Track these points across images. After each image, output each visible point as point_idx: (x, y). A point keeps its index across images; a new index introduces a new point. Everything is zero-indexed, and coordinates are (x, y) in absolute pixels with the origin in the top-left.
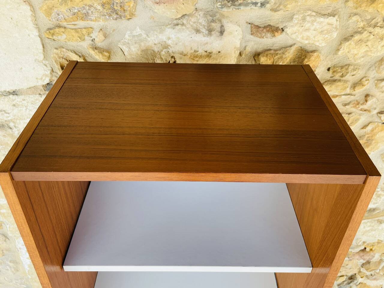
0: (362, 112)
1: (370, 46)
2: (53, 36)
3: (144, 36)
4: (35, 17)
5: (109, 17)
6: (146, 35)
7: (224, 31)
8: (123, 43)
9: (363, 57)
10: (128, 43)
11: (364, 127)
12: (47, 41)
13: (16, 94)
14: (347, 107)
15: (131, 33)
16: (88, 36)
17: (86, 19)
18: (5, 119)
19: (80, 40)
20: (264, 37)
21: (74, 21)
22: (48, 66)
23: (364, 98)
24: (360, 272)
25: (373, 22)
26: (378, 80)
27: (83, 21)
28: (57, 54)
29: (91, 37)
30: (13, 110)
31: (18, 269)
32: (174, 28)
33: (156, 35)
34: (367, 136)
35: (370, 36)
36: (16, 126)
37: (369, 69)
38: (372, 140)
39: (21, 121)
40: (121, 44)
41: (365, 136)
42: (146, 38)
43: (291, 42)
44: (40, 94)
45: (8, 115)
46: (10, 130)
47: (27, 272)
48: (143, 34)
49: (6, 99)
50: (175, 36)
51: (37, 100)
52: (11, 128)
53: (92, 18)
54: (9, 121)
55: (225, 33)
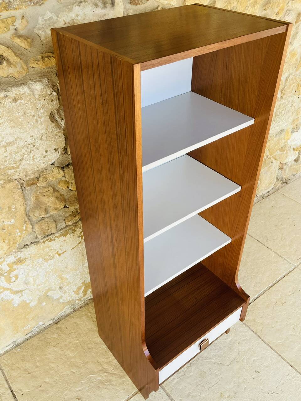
3: (55, 18)
5: (30, 2)
6: (56, 17)
7: (114, 2)
8: (38, 28)
10: (43, 28)
15: (43, 18)
16: (12, 25)
17: (9, 9)
19: (6, 30)
20: (141, 3)
27: (7, 12)
29: (15, 26)
32: (80, 6)
33: (66, 14)
40: (37, 30)
42: (57, 20)
43: (156, 5)
48: (53, 17)
50: (82, 12)
53: (15, 6)
55: (115, 4)
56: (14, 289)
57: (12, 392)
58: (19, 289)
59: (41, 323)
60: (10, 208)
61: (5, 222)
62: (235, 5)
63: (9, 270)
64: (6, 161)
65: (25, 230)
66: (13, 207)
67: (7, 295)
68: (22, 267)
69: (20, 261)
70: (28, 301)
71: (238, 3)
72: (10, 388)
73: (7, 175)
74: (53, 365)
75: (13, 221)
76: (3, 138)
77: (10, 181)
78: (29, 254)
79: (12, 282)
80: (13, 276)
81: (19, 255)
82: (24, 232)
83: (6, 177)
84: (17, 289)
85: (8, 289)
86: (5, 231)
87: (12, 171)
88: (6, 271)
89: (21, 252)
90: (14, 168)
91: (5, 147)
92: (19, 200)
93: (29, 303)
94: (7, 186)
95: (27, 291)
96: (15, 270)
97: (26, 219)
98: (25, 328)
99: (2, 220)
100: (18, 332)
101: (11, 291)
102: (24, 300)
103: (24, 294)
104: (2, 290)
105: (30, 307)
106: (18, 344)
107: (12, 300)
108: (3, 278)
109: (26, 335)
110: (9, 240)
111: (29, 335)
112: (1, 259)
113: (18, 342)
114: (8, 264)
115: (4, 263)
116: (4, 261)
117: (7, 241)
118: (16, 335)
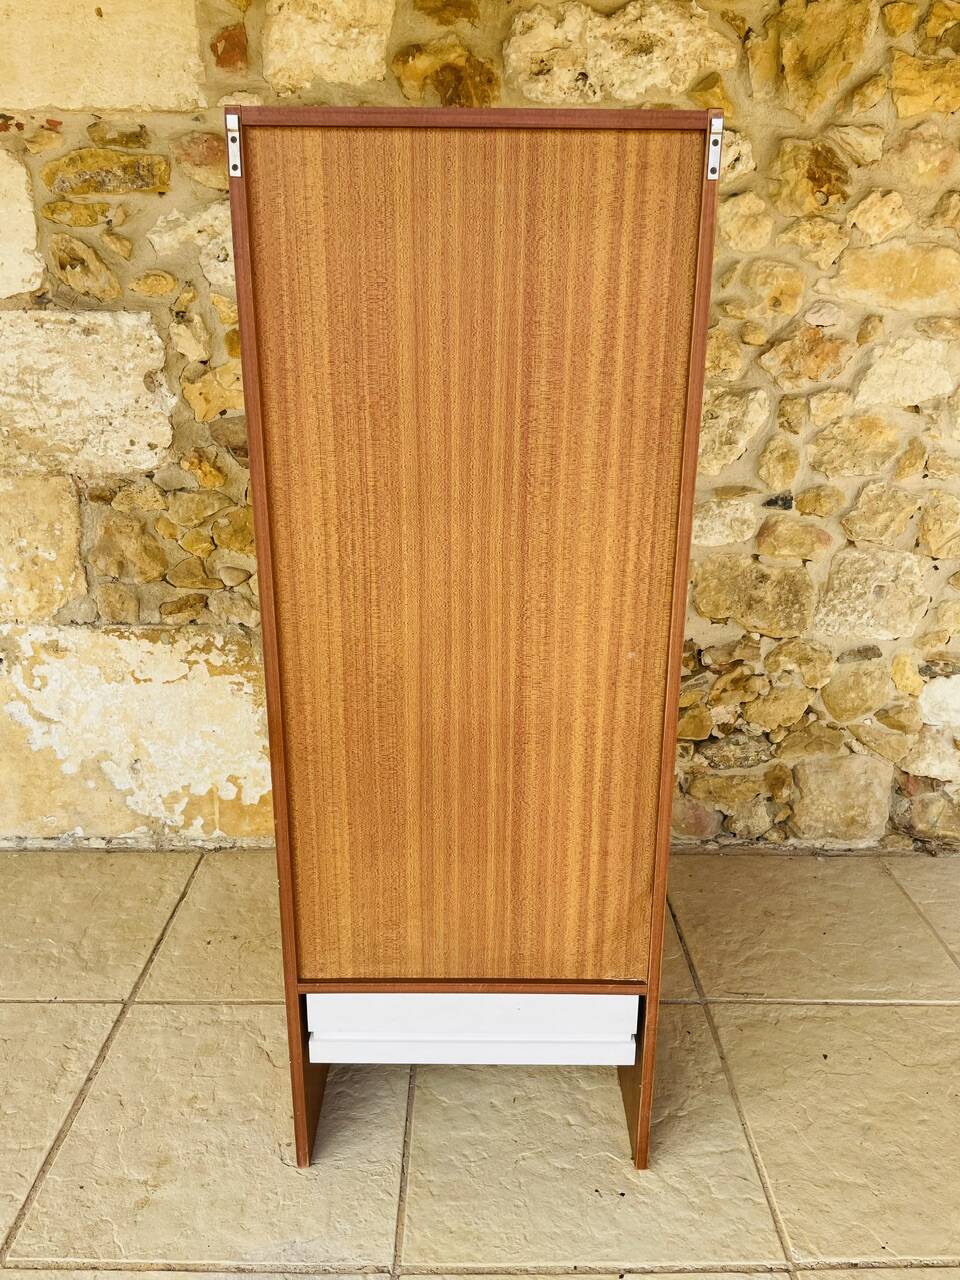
2: (52, 214)
3: (182, 220)
4: (32, 186)
5: (132, 186)
8: (154, 232)
10: (160, 231)
12: (44, 221)
15: (166, 218)
16: (102, 216)
17: (100, 190)
21: (83, 193)
22: (42, 260)
27: (97, 194)
28: (57, 243)
29: (107, 218)
40: (151, 234)
44: (24, 309)
51: (18, 317)
53: (109, 189)
56: (38, 708)
58: (47, 714)
59: (79, 832)
60: (51, 525)
61: (40, 550)
63: (33, 657)
64: (56, 433)
65: (73, 585)
66: (57, 526)
67: (18, 709)
68: (58, 665)
69: (55, 648)
70: (60, 756)
73: (54, 460)
74: (25, 898)
75: (54, 554)
76: (58, 389)
77: (60, 473)
78: (74, 643)
79: (36, 689)
80: (39, 676)
81: (56, 635)
82: (70, 589)
83: (54, 463)
84: (41, 710)
85: (25, 700)
86: (36, 568)
87: (64, 457)
88: (26, 656)
89: (60, 630)
90: (68, 451)
91: (59, 407)
92: (69, 517)
93: (62, 761)
94: (54, 480)
95: (61, 729)
96: (43, 663)
97: (78, 563)
98: (45, 820)
99: (35, 544)
100: (30, 819)
101: (31, 709)
102: (51, 747)
103: (53, 730)
104: (14, 695)
105: (62, 772)
106: (25, 849)
107: (30, 731)
108: (19, 667)
109: (45, 839)
110: (41, 590)
111: (51, 844)
112: (22, 623)
113: (28, 844)
114: (32, 643)
115: (25, 635)
116: (26, 630)
117: (37, 591)
118: (25, 824)
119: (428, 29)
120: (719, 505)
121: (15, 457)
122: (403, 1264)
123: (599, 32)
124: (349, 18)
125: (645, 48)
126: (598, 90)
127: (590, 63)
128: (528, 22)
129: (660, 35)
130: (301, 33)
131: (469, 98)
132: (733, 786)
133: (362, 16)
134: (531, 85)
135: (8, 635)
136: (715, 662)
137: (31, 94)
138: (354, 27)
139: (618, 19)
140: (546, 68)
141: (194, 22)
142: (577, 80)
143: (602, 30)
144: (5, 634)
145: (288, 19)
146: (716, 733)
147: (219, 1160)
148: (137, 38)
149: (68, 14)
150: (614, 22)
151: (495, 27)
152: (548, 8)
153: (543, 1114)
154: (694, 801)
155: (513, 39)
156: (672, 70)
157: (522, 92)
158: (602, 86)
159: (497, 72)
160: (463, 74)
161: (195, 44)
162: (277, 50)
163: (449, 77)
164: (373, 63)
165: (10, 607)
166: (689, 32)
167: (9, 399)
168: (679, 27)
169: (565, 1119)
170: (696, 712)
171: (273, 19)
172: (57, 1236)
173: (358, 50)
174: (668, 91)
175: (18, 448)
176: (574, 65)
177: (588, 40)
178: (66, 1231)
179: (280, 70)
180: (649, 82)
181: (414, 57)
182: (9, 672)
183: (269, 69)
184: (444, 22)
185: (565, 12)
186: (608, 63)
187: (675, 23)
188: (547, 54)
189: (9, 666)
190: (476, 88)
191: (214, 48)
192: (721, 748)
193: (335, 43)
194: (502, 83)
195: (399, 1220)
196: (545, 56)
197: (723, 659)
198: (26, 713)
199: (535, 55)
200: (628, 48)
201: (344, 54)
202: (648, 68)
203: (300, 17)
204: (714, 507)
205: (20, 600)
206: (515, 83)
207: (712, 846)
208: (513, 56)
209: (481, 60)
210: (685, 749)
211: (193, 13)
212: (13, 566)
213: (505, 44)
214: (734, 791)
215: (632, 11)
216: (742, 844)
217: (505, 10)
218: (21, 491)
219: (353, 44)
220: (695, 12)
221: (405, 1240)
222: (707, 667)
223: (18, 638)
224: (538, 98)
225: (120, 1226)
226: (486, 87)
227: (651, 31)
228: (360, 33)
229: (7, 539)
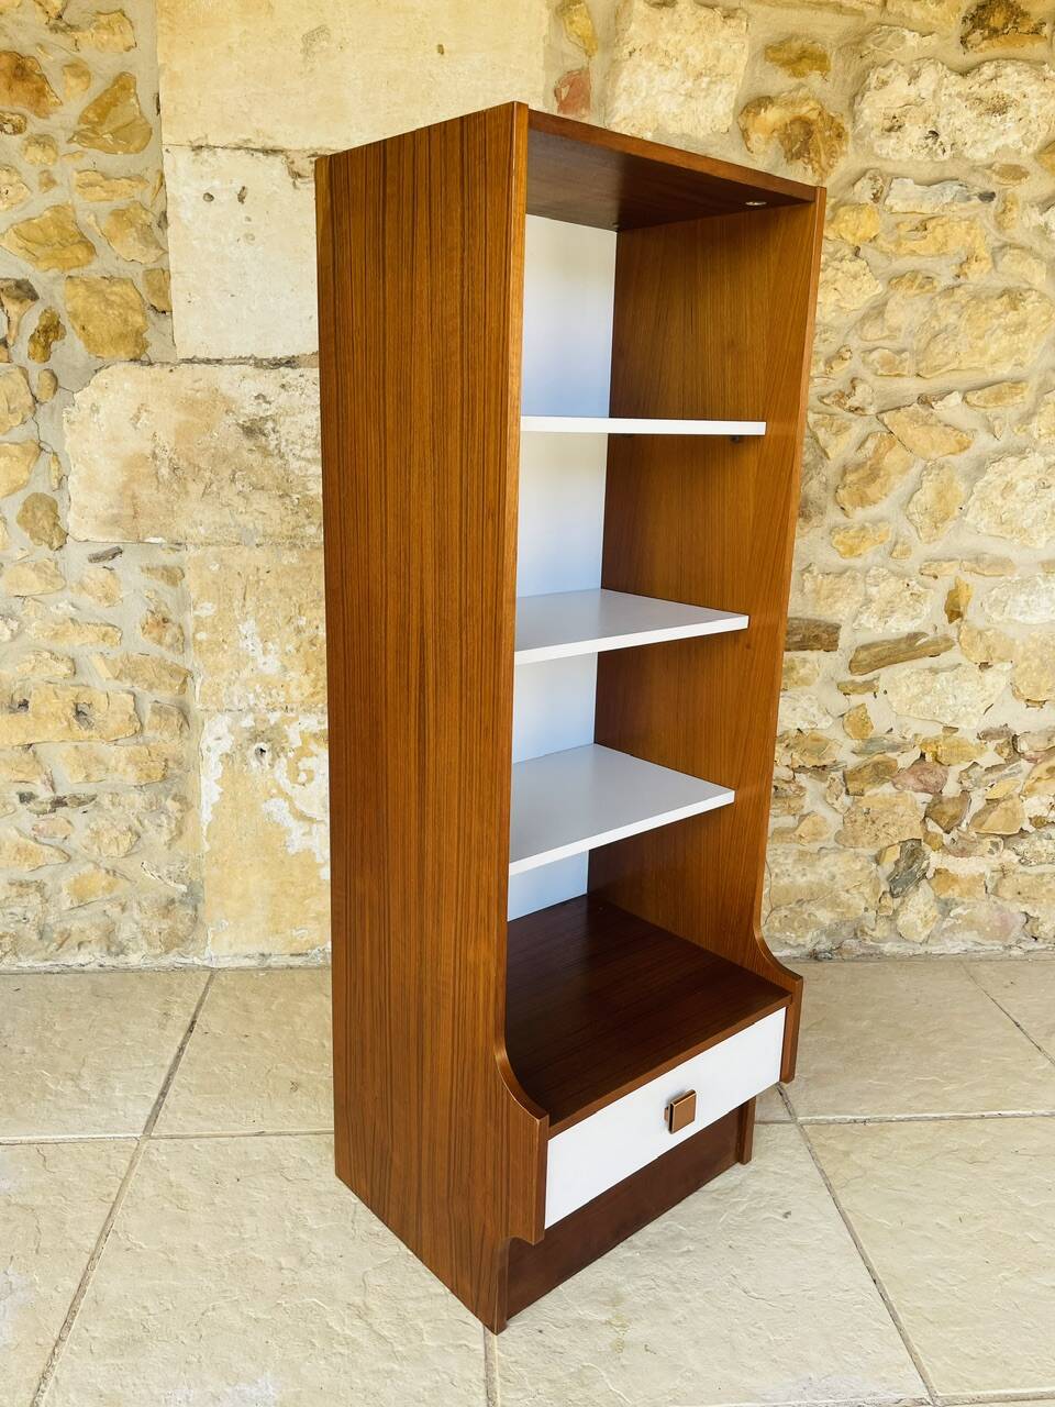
0: (851, 415)
1: (839, 288)
9: (833, 311)
11: (862, 444)
13: (292, 368)
14: (825, 400)
18: (261, 414)
23: (848, 384)
24: (927, 833)
25: (839, 255)
26: (864, 352)
30: (280, 394)
31: (184, 830)
34: (869, 463)
35: (836, 274)
36: (278, 428)
37: (847, 335)
38: (880, 469)
39: (288, 419)
41: (865, 463)
45: (268, 406)
46: (264, 439)
47: (205, 828)
49: (274, 373)
52: (264, 435)
54: (265, 419)
56: (298, 805)
57: (193, 1023)
58: (308, 812)
62: (951, 321)
63: (301, 748)
67: (278, 808)
70: (318, 860)
71: (960, 317)
72: (195, 1017)
74: (297, 1020)
79: (299, 784)
80: (304, 770)
84: (304, 809)
85: (287, 797)
86: (315, 648)
88: (293, 747)
93: (320, 866)
95: (322, 829)
96: (311, 754)
98: (294, 933)
99: (315, 623)
100: (277, 933)
101: (292, 805)
102: (310, 850)
103: (314, 831)
104: (274, 791)
105: (319, 877)
106: (269, 967)
107: (288, 831)
108: (284, 760)
109: (292, 955)
110: (318, 674)
111: (298, 961)
112: (292, 710)
113: (272, 962)
114: (302, 733)
115: (295, 724)
116: (297, 718)
117: (312, 675)
118: (271, 939)
119: (779, 81)
120: (1046, 579)
121: (304, 526)
122: (940, 1394)
123: (953, 90)
124: (700, 67)
125: (999, 108)
126: (948, 148)
127: (943, 121)
128: (884, 77)
129: (1014, 96)
130: (651, 81)
131: (817, 152)
132: (1043, 884)
133: (714, 65)
134: (883, 141)
135: (276, 724)
136: (1031, 748)
137: (360, 134)
138: (705, 76)
139: (973, 78)
140: (898, 124)
141: (542, 64)
142: (927, 138)
143: (957, 89)
144: (272, 722)
145: (639, 66)
146: (1027, 826)
147: (676, 1295)
148: (479, 79)
149: (407, 49)
150: (969, 81)
151: (845, 81)
152: (903, 65)
153: (1000, 1233)
154: (999, 902)
155: (868, 94)
156: (1024, 132)
157: (873, 148)
158: (953, 144)
159: (848, 127)
160: (813, 128)
161: (541, 88)
162: (624, 96)
163: (797, 129)
164: (721, 113)
165: (282, 693)
166: (1042, 94)
167: (303, 463)
168: (1033, 89)
169: (1026, 1236)
170: (1010, 804)
171: (623, 64)
172: (544, 1387)
173: (708, 100)
174: (1018, 152)
175: (308, 517)
176: (925, 122)
177: (943, 98)
178: (549, 1381)
179: (625, 119)
180: (1000, 143)
181: (766, 109)
182: (272, 766)
183: (613, 117)
184: (795, 74)
185: (920, 69)
186: (961, 121)
187: (1031, 85)
188: (899, 110)
189: (273, 759)
190: (825, 142)
191: (556, 93)
192: (1033, 843)
193: (683, 93)
194: (850, 138)
195: (909, 1349)
196: (897, 112)
197: (1042, 745)
198: (285, 811)
199: (887, 111)
200: (982, 108)
201: (693, 104)
202: (1002, 128)
203: (650, 64)
204: (1041, 582)
205: (293, 685)
206: (867, 138)
207: (1016, 952)
208: (867, 112)
209: (832, 114)
210: (995, 845)
211: (541, 55)
212: (290, 647)
213: (859, 98)
214: (1044, 890)
215: (988, 70)
216: (1046, 949)
217: (857, 65)
218: (307, 565)
219: (703, 94)
220: (1048, 75)
221: (927, 1369)
222: (1022, 755)
223: (286, 727)
224: (888, 154)
225: (608, 1372)
226: (835, 142)
227: (1006, 92)
228: (711, 82)
229: (285, 617)
